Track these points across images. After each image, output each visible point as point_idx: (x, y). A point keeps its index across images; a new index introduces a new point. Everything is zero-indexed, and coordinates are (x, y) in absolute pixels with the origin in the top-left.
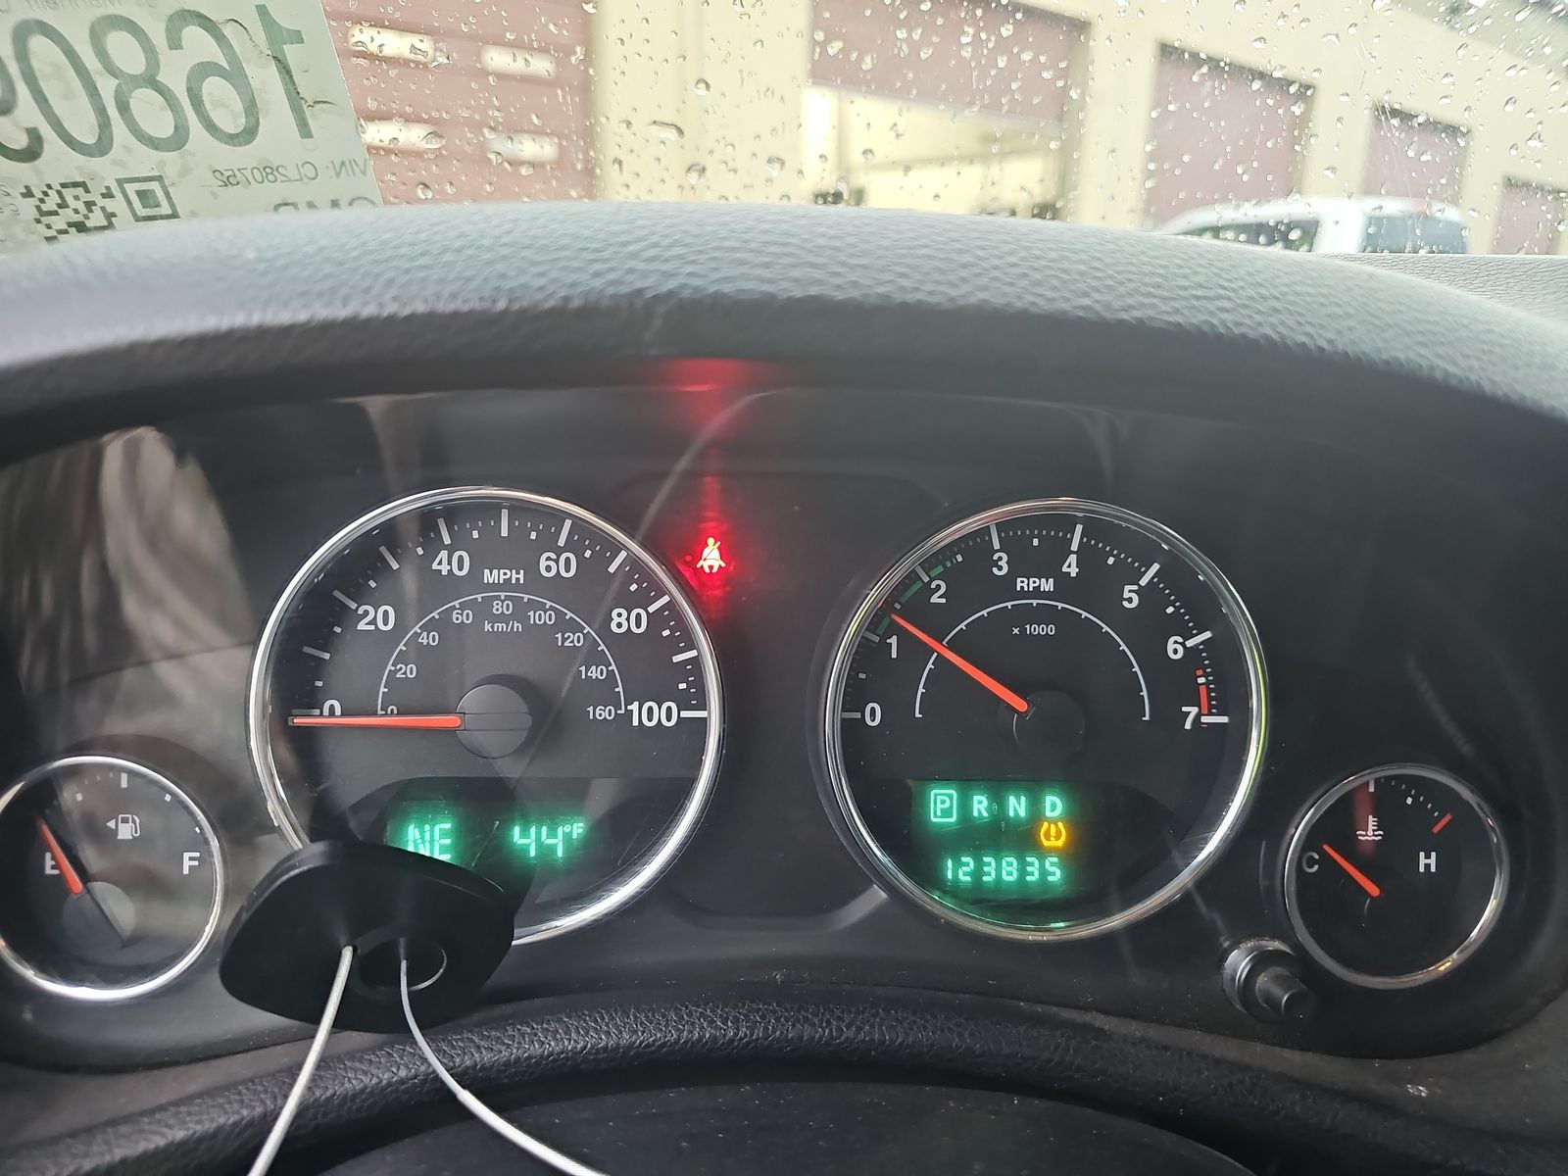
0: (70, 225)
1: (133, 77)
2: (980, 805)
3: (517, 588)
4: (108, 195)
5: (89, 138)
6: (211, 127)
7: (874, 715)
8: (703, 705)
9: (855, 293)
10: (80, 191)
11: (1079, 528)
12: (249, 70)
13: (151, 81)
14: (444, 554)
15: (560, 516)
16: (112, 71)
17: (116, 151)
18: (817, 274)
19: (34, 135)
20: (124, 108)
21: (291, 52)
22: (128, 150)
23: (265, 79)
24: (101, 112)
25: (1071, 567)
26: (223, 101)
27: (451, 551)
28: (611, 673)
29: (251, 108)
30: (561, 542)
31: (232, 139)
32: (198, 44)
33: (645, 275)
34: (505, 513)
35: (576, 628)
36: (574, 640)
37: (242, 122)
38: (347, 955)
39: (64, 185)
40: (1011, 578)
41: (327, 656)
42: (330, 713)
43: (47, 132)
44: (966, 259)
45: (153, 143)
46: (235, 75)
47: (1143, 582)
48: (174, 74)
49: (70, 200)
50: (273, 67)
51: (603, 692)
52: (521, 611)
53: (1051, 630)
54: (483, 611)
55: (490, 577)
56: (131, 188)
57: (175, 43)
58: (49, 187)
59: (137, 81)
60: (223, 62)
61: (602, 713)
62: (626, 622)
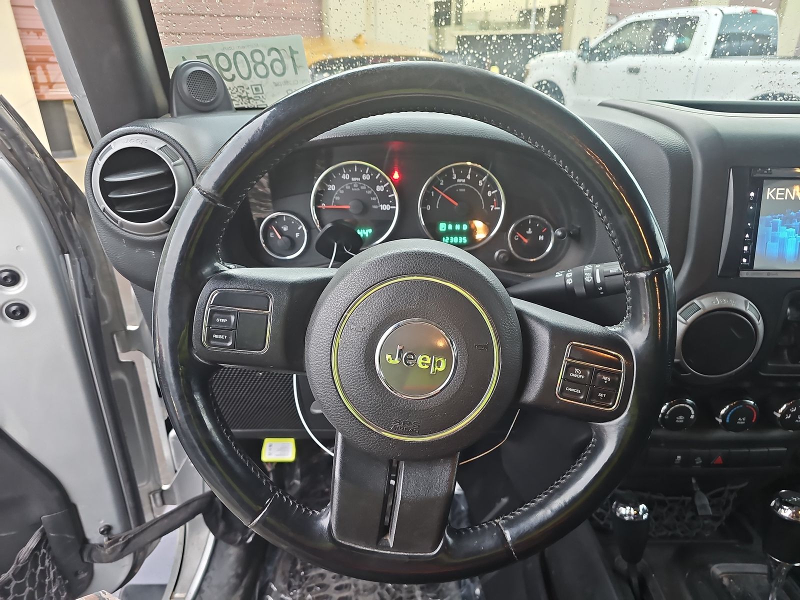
0: (238, 96)
1: (258, 62)
2: (450, 227)
3: (358, 181)
4: (248, 89)
5: (245, 76)
6: (274, 73)
7: (429, 208)
8: (395, 205)
9: (419, 132)
10: (242, 88)
11: (470, 169)
12: (285, 60)
13: (262, 63)
14: (344, 175)
15: (366, 167)
16: (254, 61)
17: (252, 79)
18: (414, 129)
19: (234, 76)
20: (255, 69)
21: (295, 56)
22: (255, 78)
23: (288, 62)
24: (250, 70)
25: (469, 177)
26: (278, 67)
27: (345, 174)
28: (377, 199)
29: (284, 68)
30: (367, 172)
31: (279, 75)
32: (275, 55)
33: (390, 129)
34: (356, 167)
35: (370, 190)
36: (370, 192)
37: (282, 71)
38: (336, 244)
39: (238, 87)
40: (456, 179)
41: (322, 195)
42: (323, 206)
43: (237, 75)
44: (435, 126)
45: (261, 77)
46: (282, 61)
47: (483, 180)
48: (268, 62)
49: (239, 90)
50: (291, 59)
51: (376, 203)
52: (359, 186)
53: (464, 190)
54: (352, 186)
55: (353, 179)
56: (253, 87)
57: (269, 54)
58: (235, 87)
59: (259, 63)
60: (280, 58)
61: (375, 207)
62: (380, 188)
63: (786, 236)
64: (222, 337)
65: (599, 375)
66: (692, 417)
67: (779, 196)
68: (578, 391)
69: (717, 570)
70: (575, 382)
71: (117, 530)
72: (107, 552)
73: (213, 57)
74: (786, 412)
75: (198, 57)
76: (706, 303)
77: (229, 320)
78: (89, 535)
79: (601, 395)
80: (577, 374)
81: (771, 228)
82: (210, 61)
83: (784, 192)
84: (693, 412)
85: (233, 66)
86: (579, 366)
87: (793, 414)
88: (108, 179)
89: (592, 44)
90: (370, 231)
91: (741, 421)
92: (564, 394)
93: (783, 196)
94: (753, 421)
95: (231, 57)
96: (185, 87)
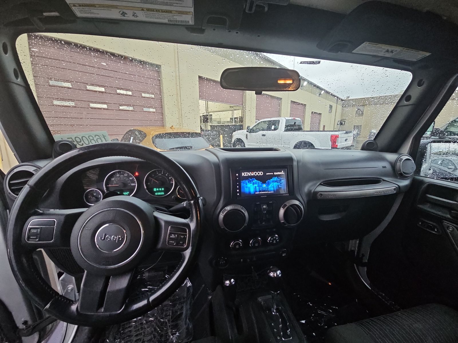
2: (158, 189)
7: (149, 184)
8: (136, 184)
11: (163, 170)
12: (102, 138)
14: (117, 174)
15: (125, 172)
20: (91, 142)
21: (105, 137)
24: (89, 142)
25: (162, 173)
28: (130, 182)
29: (102, 141)
30: (125, 174)
32: (97, 137)
34: (122, 172)
36: (127, 180)
40: (158, 174)
41: (109, 182)
42: (110, 185)
43: (84, 143)
46: (100, 139)
47: (167, 174)
48: (95, 139)
52: (123, 178)
53: (161, 177)
54: (121, 178)
55: (121, 176)
57: (95, 137)
59: (92, 140)
60: (99, 138)
61: (130, 184)
62: (130, 178)
63: (250, 186)
64: (34, 237)
65: (180, 236)
66: (241, 245)
67: (246, 175)
68: (173, 242)
69: (260, 299)
70: (172, 239)
71: (30, 322)
72: (25, 332)
73: (73, 138)
74: (270, 240)
75: (68, 138)
76: (228, 208)
77: (37, 231)
78: (18, 325)
79: (181, 242)
80: (173, 236)
81: (245, 184)
82: (72, 139)
83: (247, 173)
84: (241, 244)
85: (82, 141)
86: (173, 234)
87: (272, 240)
88: (11, 182)
89: (251, 128)
90: (128, 193)
91: (257, 245)
92: (170, 244)
93: (247, 175)
94: (260, 244)
95: (81, 138)
96: (58, 148)
